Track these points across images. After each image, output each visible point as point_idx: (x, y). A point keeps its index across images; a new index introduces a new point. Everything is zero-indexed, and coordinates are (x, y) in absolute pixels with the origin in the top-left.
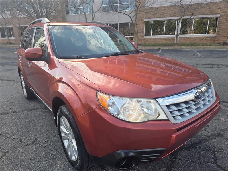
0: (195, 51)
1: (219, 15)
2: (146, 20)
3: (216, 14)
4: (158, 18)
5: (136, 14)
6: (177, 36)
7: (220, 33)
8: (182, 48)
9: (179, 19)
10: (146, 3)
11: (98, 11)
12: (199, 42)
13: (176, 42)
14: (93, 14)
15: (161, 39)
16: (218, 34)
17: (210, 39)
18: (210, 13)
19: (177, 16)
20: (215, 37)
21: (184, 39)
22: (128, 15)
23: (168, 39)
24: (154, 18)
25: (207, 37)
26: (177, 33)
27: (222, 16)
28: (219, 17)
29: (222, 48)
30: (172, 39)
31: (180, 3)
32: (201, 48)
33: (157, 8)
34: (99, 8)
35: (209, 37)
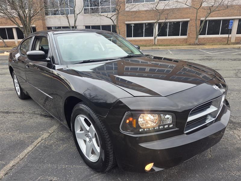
0: (169, 51)
1: (188, 19)
2: (127, 22)
3: (187, 18)
4: (137, 21)
5: (118, 17)
6: (155, 38)
7: (190, 35)
8: (159, 48)
9: (156, 22)
10: (126, 8)
11: (79, 13)
12: (174, 43)
13: (155, 43)
14: (75, 16)
15: (141, 40)
16: (189, 36)
17: (182, 40)
18: (182, 18)
19: (154, 20)
20: (187, 39)
21: (162, 40)
22: (110, 18)
23: (147, 40)
24: (134, 21)
25: (180, 39)
26: (155, 35)
27: (191, 20)
28: (189, 21)
29: (191, 48)
30: (151, 40)
31: (156, 8)
32: (174, 48)
33: (136, 12)
34: (81, 11)
35: (182, 39)
